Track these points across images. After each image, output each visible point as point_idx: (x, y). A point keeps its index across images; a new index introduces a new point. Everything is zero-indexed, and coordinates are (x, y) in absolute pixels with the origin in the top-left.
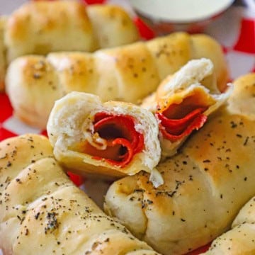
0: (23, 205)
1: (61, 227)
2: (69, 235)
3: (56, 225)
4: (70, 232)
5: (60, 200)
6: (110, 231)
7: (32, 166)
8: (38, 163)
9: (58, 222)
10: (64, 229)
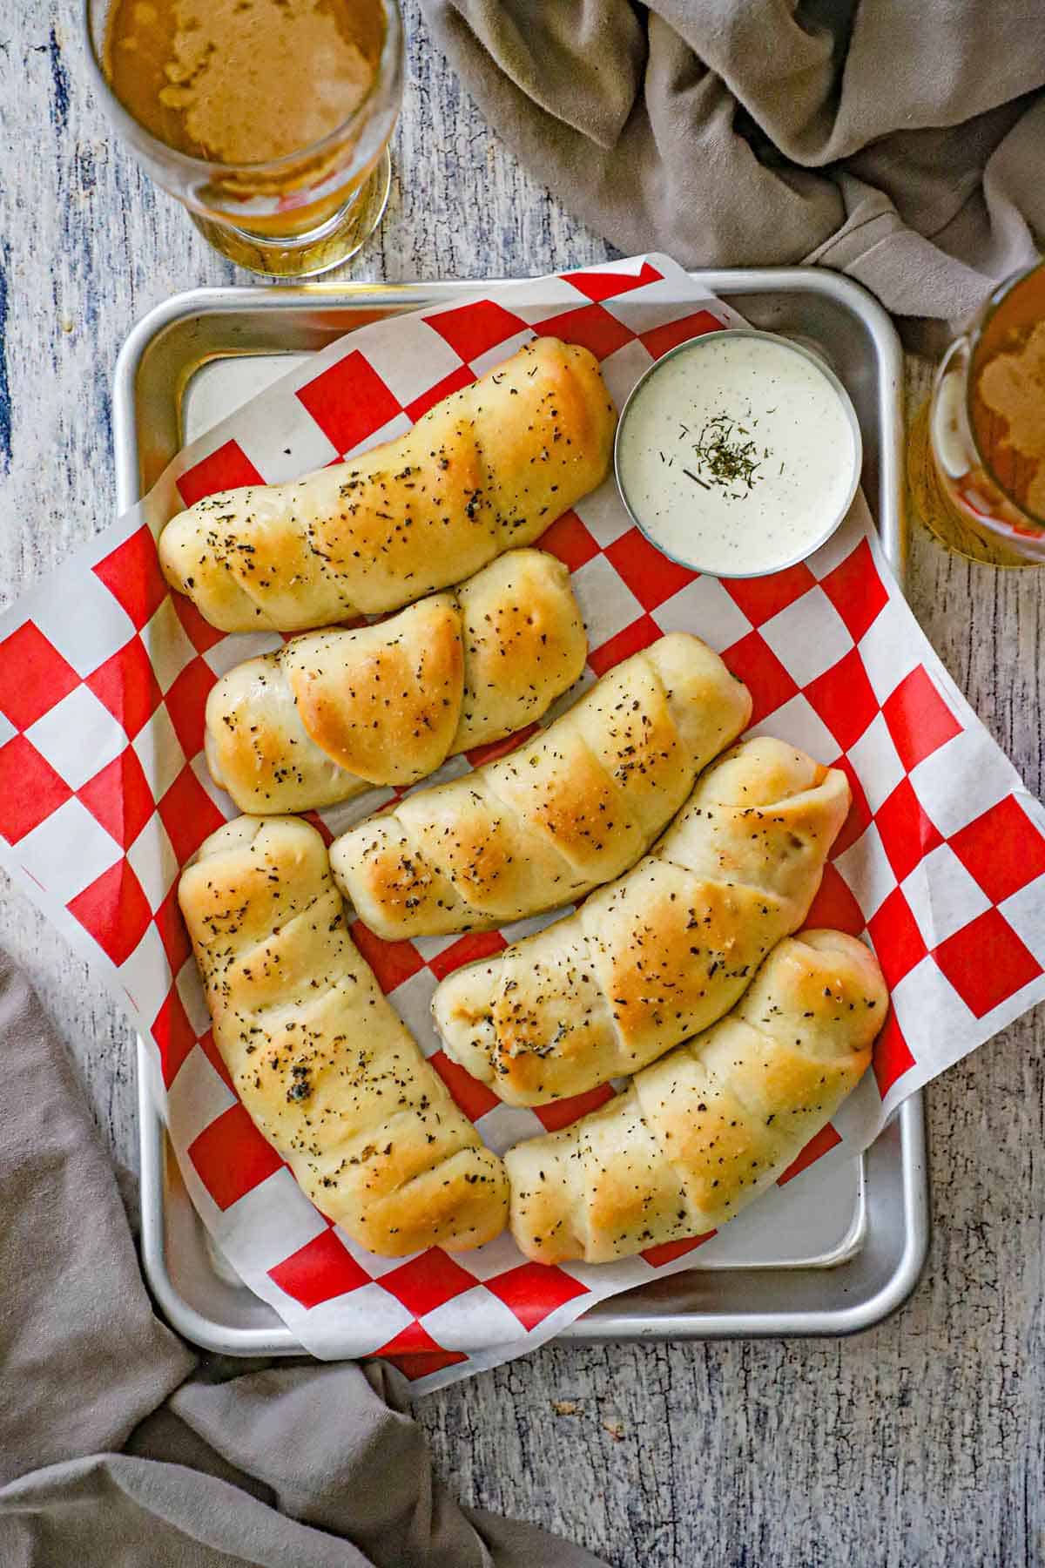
0: (253, 1013)
1: (315, 1096)
2: (326, 1115)
3: (305, 1091)
4: (328, 1111)
5: (317, 1036)
6: (398, 1116)
7: (271, 942)
8: (286, 931)
9: (311, 1087)
10: (320, 1101)
